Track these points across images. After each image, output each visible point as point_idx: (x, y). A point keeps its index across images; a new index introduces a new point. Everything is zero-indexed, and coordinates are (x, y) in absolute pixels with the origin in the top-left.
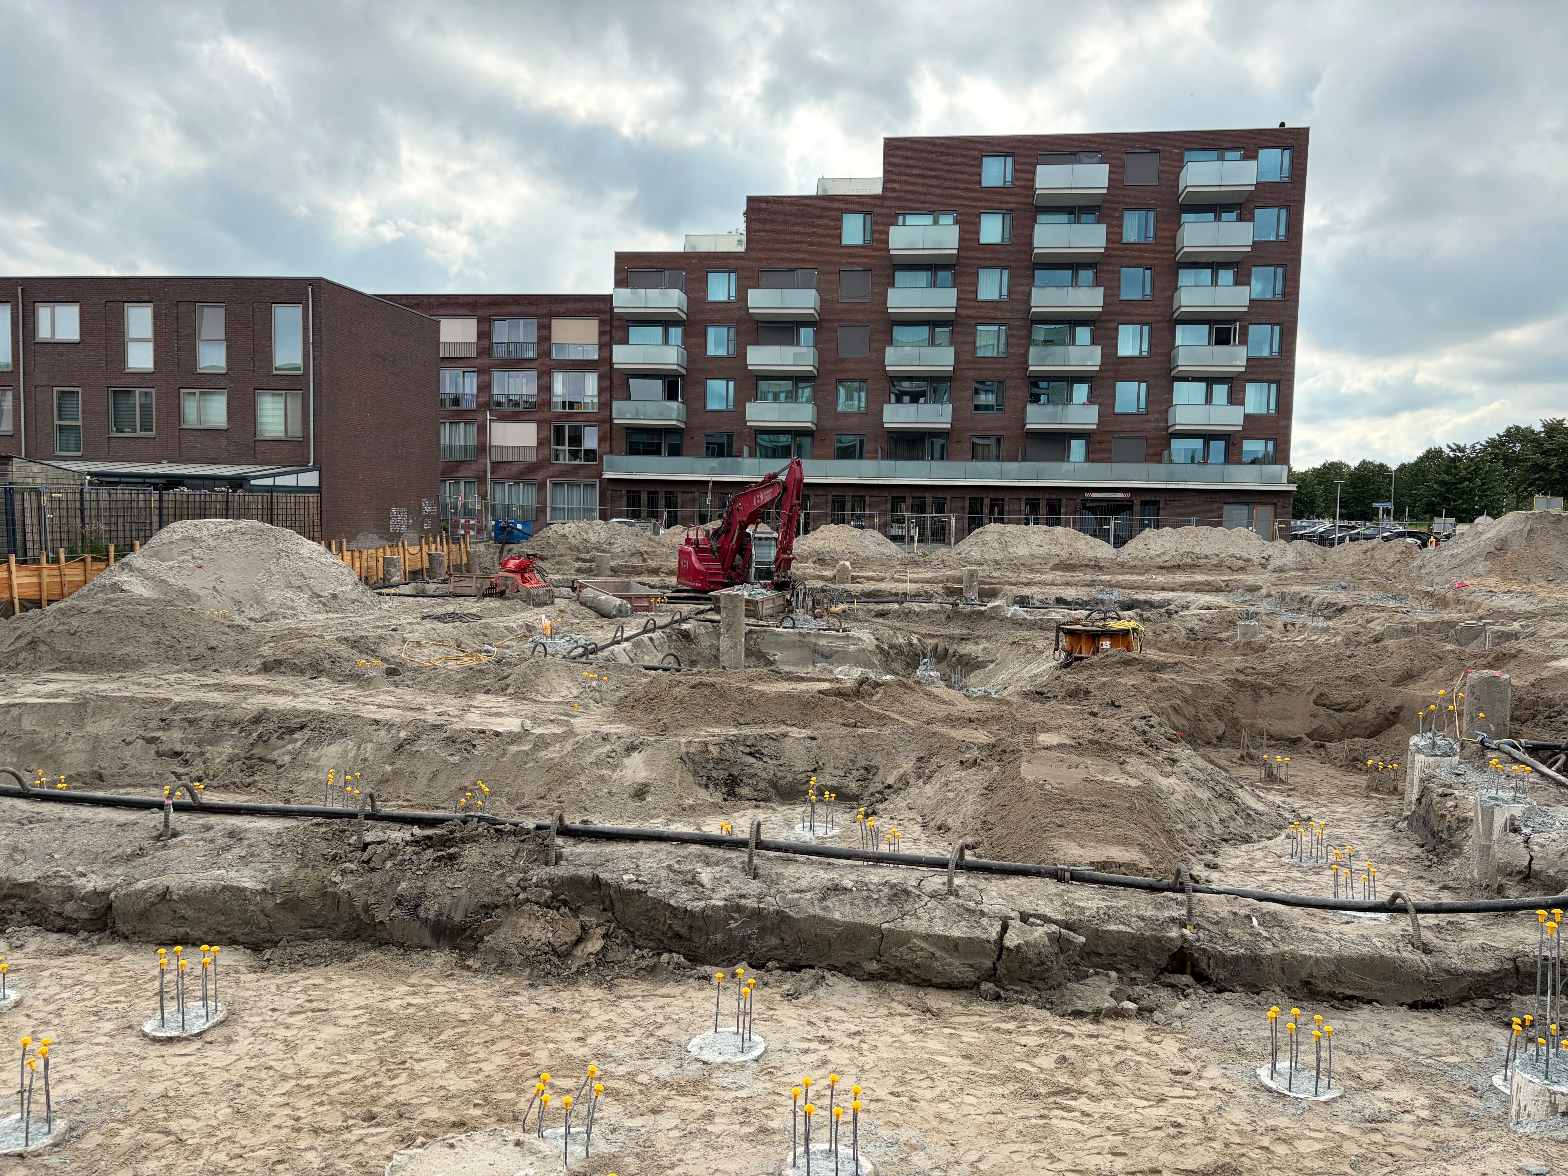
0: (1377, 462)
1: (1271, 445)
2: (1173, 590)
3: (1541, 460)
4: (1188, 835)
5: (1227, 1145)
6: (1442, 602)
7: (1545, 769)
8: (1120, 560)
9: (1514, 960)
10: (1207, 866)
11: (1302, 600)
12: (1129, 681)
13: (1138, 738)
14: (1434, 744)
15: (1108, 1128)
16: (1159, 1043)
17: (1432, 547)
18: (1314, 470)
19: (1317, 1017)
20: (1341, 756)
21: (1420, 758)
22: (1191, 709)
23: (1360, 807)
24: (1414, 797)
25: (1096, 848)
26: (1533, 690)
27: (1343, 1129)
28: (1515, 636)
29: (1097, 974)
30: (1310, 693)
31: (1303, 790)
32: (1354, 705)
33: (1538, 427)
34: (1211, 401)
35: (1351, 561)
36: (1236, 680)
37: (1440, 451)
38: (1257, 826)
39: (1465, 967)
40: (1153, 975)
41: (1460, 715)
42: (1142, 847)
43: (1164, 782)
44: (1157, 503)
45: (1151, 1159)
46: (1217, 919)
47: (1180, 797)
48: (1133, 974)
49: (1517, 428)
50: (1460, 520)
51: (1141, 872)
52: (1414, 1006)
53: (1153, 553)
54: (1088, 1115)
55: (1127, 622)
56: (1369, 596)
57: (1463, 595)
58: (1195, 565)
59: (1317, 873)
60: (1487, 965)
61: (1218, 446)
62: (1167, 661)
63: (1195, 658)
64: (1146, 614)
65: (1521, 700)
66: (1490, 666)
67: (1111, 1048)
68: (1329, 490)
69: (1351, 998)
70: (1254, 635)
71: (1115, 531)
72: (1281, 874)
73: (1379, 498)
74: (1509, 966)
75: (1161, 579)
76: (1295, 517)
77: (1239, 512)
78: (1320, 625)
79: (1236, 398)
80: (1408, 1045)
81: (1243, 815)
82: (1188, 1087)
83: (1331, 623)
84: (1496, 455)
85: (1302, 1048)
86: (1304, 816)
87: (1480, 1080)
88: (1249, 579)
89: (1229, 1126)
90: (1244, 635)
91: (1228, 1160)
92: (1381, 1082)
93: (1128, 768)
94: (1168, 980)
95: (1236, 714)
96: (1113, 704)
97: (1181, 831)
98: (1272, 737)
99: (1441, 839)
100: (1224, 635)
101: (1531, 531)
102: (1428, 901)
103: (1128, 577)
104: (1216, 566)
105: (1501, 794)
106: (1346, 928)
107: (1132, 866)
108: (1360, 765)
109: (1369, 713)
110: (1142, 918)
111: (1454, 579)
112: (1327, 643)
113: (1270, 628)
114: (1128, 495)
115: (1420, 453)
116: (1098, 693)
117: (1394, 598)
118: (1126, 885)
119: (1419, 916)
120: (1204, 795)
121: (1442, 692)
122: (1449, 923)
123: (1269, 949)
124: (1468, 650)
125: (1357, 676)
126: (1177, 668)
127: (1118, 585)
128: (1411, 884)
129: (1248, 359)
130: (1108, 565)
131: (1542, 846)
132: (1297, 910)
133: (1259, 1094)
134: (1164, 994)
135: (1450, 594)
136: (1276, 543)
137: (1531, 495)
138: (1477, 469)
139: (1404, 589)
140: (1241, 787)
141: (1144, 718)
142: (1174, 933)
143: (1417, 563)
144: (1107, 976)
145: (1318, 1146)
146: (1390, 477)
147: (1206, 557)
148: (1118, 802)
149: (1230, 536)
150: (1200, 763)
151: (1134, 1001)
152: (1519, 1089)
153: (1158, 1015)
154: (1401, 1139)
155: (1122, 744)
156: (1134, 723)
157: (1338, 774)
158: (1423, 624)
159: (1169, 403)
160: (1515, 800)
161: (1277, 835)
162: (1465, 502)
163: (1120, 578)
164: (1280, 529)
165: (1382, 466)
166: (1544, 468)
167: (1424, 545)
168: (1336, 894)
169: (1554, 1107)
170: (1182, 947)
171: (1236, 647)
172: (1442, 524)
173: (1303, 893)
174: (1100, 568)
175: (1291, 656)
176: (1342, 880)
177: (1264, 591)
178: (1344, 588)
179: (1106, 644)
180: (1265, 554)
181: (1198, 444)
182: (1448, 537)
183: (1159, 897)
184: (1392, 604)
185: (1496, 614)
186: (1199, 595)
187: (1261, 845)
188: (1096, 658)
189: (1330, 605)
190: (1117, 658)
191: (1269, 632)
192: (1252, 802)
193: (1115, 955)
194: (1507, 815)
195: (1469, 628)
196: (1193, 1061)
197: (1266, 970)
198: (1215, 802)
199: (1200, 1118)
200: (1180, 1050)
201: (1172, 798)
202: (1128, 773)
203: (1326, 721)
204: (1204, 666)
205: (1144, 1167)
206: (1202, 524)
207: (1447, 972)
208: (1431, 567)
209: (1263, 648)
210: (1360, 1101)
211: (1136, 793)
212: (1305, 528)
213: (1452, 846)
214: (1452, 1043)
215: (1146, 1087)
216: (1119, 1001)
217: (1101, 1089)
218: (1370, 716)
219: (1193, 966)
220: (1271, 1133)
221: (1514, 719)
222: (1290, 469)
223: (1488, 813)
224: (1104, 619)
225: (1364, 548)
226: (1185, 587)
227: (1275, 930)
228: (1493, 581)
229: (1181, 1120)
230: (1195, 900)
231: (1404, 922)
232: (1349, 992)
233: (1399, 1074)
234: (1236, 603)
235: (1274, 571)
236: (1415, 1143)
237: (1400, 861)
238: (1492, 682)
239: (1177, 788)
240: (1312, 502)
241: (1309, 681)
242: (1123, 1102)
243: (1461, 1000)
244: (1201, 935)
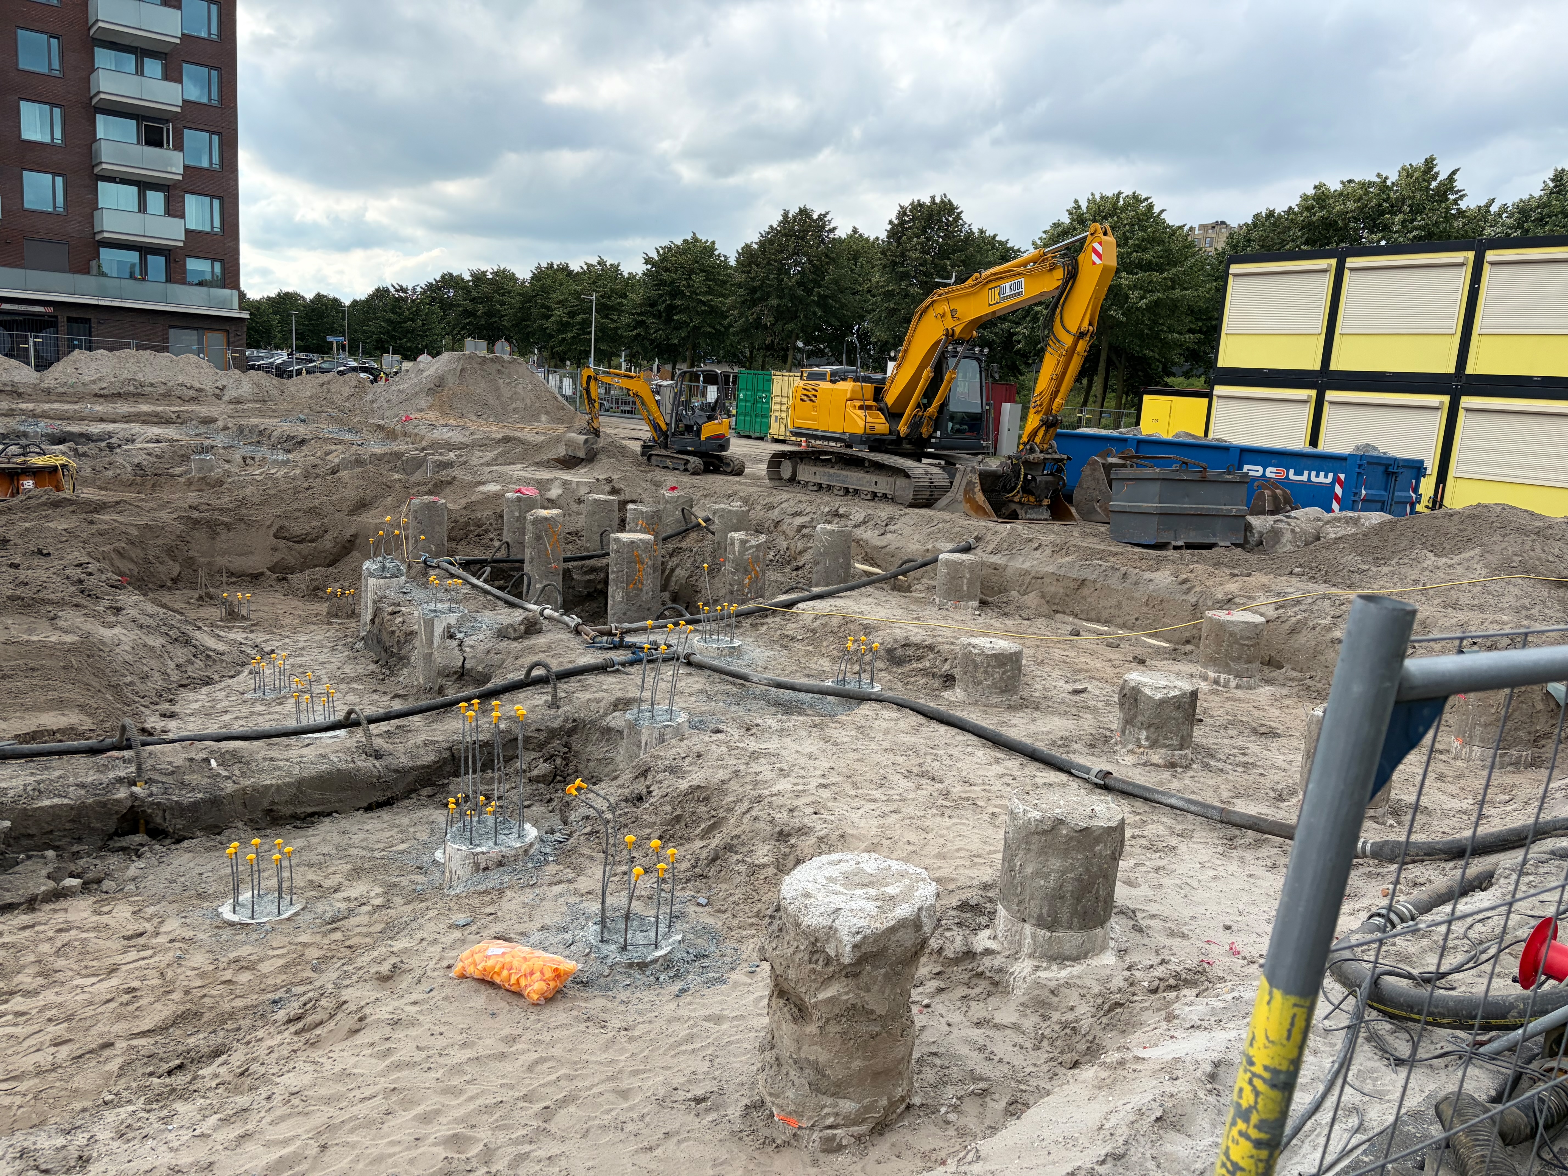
0: (331, 296)
1: (218, 267)
2: (115, 422)
3: (470, 307)
4: (140, 687)
5: (187, 992)
6: (392, 435)
7: (475, 581)
8: (44, 385)
9: (450, 749)
10: (163, 715)
11: (261, 433)
12: (60, 524)
13: (73, 588)
14: (384, 568)
15: (50, 1020)
16: (110, 912)
17: (382, 383)
18: (269, 299)
19: (279, 841)
20: (303, 586)
21: (372, 581)
22: (139, 551)
23: (322, 634)
24: (369, 618)
25: (23, 718)
26: (465, 512)
27: (304, 938)
28: (449, 465)
29: (29, 858)
30: (269, 527)
31: (266, 624)
32: (314, 536)
33: (467, 277)
34: (145, 209)
35: (308, 393)
36: (189, 518)
37: (387, 291)
38: (218, 667)
39: (410, 764)
40: (100, 843)
41: (407, 538)
42: (82, 708)
43: (106, 633)
44: (88, 321)
45: (101, 1035)
46: (171, 768)
47: (127, 648)
48: (75, 848)
49: (450, 275)
50: (406, 358)
51: (81, 735)
52: (369, 808)
53: (87, 379)
54: (23, 1014)
55: (56, 456)
56: (327, 429)
57: (409, 428)
58: (138, 394)
59: (281, 704)
60: (428, 758)
61: (157, 263)
62: (106, 499)
63: (142, 496)
64: (81, 449)
65: (456, 521)
66: (430, 493)
67: (51, 934)
68: (285, 321)
69: (312, 815)
70: (211, 469)
71: (36, 350)
72: (244, 710)
73: (333, 332)
74: (447, 754)
75: (98, 408)
76: (250, 346)
77: (188, 337)
78: (280, 458)
79: (174, 209)
80: (364, 844)
81: (203, 657)
82: (145, 947)
83: (290, 456)
84: (434, 299)
85: (265, 874)
86: (267, 649)
87: (425, 858)
88: (203, 411)
89: (189, 973)
90: (200, 470)
91: (188, 1006)
92: (340, 884)
93: (61, 623)
94: (118, 845)
95: (192, 553)
96: (40, 552)
97: (131, 683)
98: (232, 574)
99: (393, 655)
100: (178, 470)
101: (462, 370)
102: (381, 711)
103: (56, 406)
104: (163, 395)
105: (440, 606)
106: (305, 751)
107: (70, 731)
108: (320, 594)
109: (327, 543)
110: (83, 786)
111: (401, 413)
112: (286, 476)
113: (228, 462)
114: (50, 310)
115: (370, 290)
116: (20, 542)
117: (350, 431)
118: (60, 753)
119: (372, 726)
120: (156, 641)
121: (388, 518)
122: (398, 727)
123: (229, 787)
124: (413, 479)
125: (315, 507)
126: (120, 508)
127: (45, 415)
128: (367, 698)
129: (186, 167)
130: (29, 391)
131: (472, 647)
132: (256, 743)
133: (220, 932)
134: (114, 861)
135: (398, 428)
136: (230, 372)
137: (463, 337)
138: (418, 310)
139: (359, 422)
140: (199, 628)
141: (80, 565)
142: (122, 793)
143: (369, 397)
144: (43, 857)
145: (281, 962)
146: (343, 312)
147: (152, 385)
148: (48, 663)
149: (177, 363)
150: (150, 608)
151: (78, 876)
152: (450, 859)
153: (107, 884)
154: (358, 930)
155: (52, 597)
156: (67, 572)
157: (300, 605)
158: (374, 455)
159: (94, 206)
160: (450, 610)
161: (239, 673)
162: (409, 340)
163: (46, 406)
164: (234, 358)
165: (335, 300)
166: (472, 314)
167: (376, 380)
168: (298, 720)
169: (477, 865)
170: (132, 807)
171: (190, 483)
172: (390, 361)
173: (266, 724)
174: (20, 395)
175: (249, 490)
176: (303, 706)
177: (220, 424)
178: (303, 421)
179: (28, 484)
180: (219, 384)
181: (133, 257)
182: (396, 373)
183: (101, 759)
184: (348, 437)
185: (435, 445)
186: (145, 427)
187: (223, 684)
188: (16, 500)
189: (290, 438)
190: (44, 499)
191: (227, 466)
192: (211, 643)
193: (51, 832)
194: (445, 624)
195: (413, 458)
196: (148, 920)
197: (227, 808)
198: (170, 648)
199: (157, 974)
200: (134, 913)
201: (118, 650)
202: (61, 629)
203: (287, 554)
204: (152, 504)
205: (93, 1046)
206: (145, 348)
207: (396, 771)
208: (382, 402)
209: (221, 483)
210: (320, 907)
211: (72, 649)
212: (262, 358)
213: (401, 659)
214: (402, 832)
215: (95, 963)
216: (57, 880)
217: (40, 980)
218: (329, 545)
219: (147, 823)
220: (233, 966)
221: (451, 539)
222: (242, 295)
223: (429, 624)
224: (24, 455)
225: (320, 381)
226: (128, 419)
227: (235, 767)
228: (433, 415)
229: (136, 984)
230: (145, 754)
231: (359, 734)
232: (310, 810)
233: (356, 873)
234: (189, 436)
235: (230, 402)
236: (371, 929)
237: (358, 679)
238: (432, 506)
239: (123, 638)
240: (268, 331)
241: (268, 515)
242: (67, 986)
243: (408, 794)
244: (154, 789)
